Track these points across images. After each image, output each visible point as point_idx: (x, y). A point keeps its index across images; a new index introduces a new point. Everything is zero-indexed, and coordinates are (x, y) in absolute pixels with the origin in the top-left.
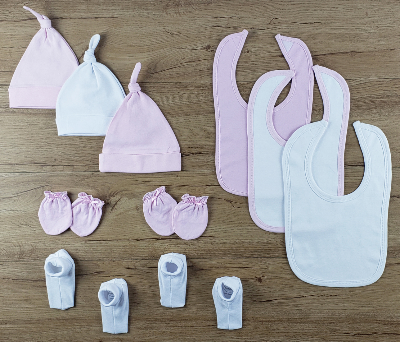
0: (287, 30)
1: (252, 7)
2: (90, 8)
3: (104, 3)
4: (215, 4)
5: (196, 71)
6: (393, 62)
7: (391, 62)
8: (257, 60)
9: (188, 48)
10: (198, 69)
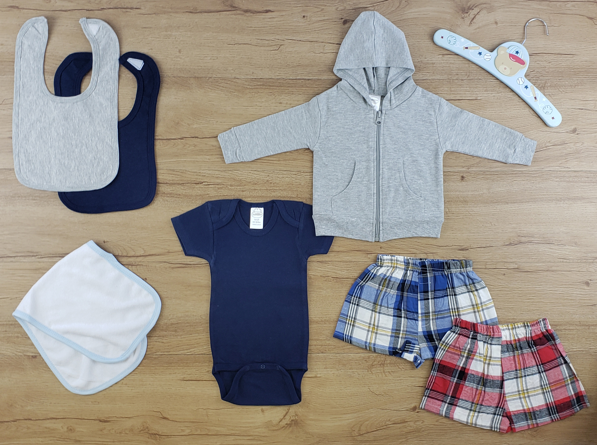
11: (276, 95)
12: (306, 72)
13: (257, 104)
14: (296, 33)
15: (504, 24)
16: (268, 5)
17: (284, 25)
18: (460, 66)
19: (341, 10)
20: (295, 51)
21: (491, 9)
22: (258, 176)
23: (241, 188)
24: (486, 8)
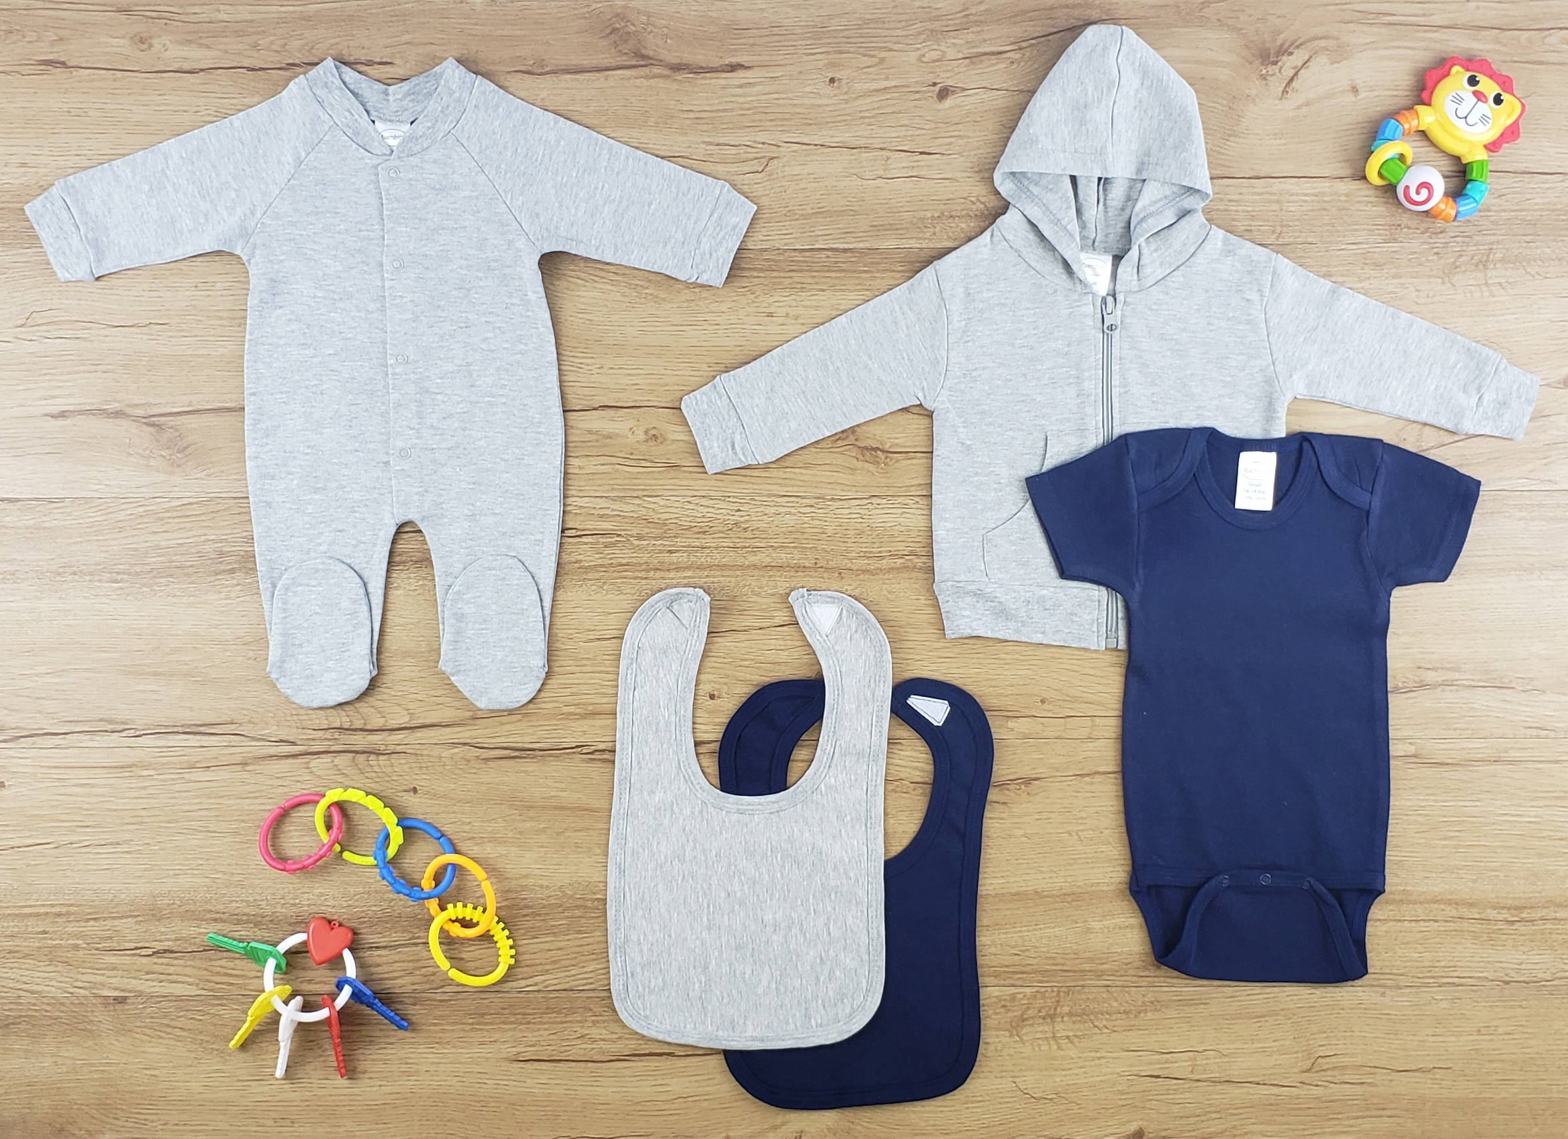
0: (722, 141)
1: (820, 205)
2: (1275, 207)
3: (1233, 220)
4: (922, 214)
5: (979, 29)
6: (427, 44)
7: (432, 44)
8: (805, 58)
9: (1000, 92)
10: (973, 33)
11: (758, 293)
12: (838, 231)
13: (709, 317)
14: (810, 124)
15: (1376, 93)
16: (735, 50)
17: (779, 105)
18: (1257, 209)
19: (934, 61)
20: (809, 174)
21: (1340, 53)
22: (709, 510)
23: (666, 543)
24: (1326, 49)
